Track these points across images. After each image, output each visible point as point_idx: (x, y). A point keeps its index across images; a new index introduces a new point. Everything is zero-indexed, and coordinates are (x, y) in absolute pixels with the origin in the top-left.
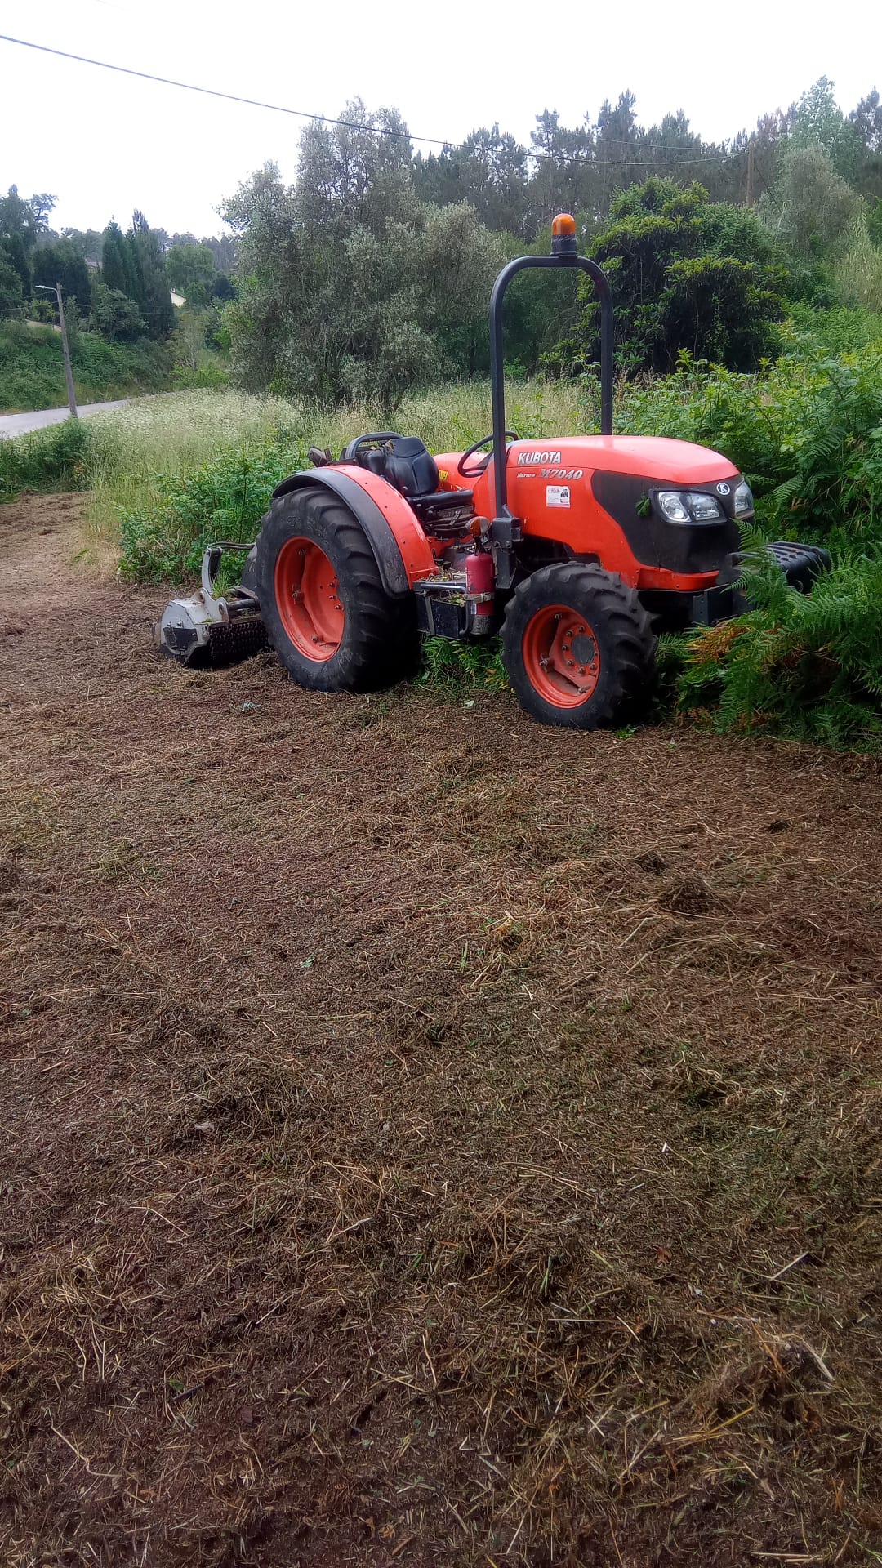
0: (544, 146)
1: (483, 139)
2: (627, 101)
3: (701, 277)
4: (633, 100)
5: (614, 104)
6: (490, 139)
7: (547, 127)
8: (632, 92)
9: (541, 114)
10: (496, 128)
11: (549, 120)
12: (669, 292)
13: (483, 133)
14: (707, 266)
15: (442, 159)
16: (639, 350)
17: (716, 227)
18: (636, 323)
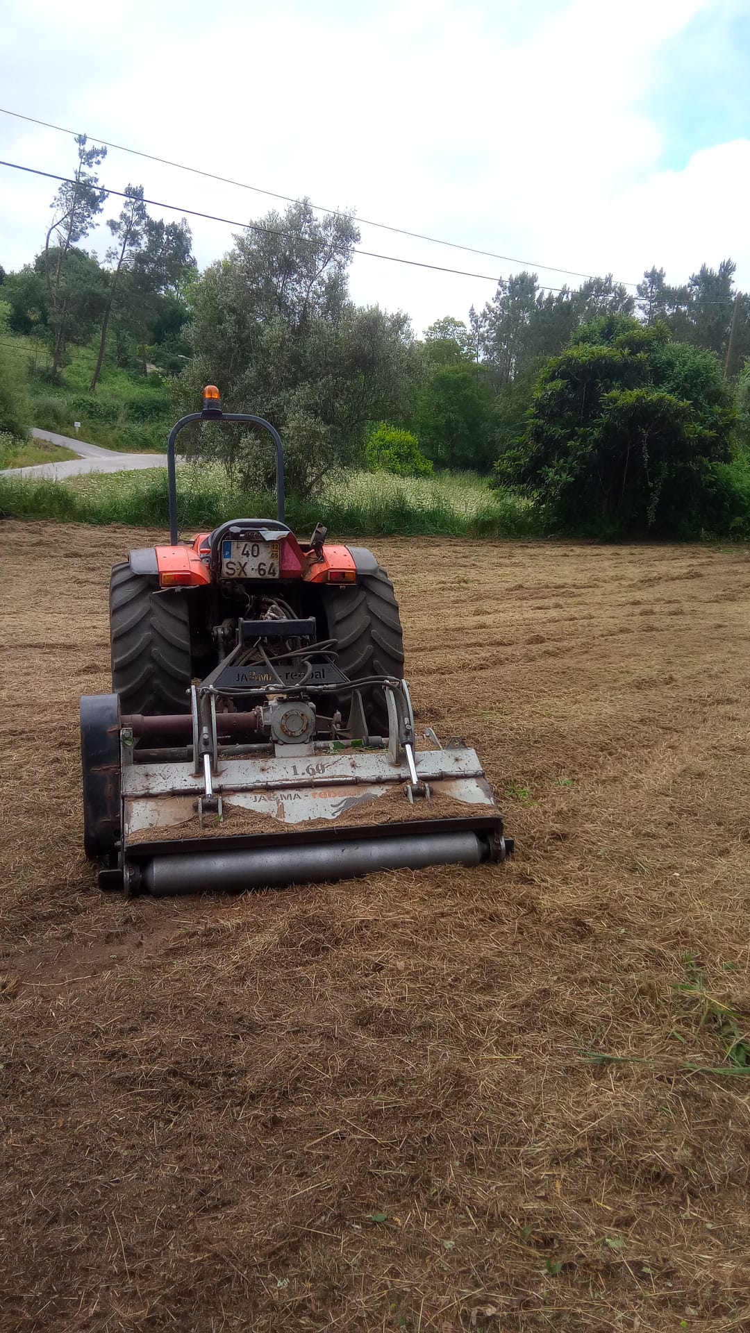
0: (647, 297)
1: (597, 287)
2: (727, 269)
3: (632, 408)
4: (733, 269)
5: (715, 269)
6: (603, 287)
7: (652, 283)
8: (733, 261)
9: (650, 271)
10: (609, 279)
11: (655, 277)
12: (604, 418)
13: (598, 281)
14: (639, 399)
15: (559, 299)
16: (571, 469)
17: (670, 364)
18: (570, 443)
